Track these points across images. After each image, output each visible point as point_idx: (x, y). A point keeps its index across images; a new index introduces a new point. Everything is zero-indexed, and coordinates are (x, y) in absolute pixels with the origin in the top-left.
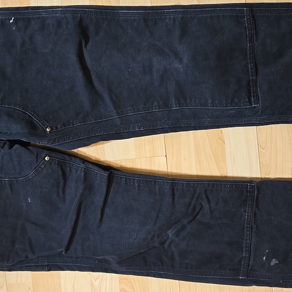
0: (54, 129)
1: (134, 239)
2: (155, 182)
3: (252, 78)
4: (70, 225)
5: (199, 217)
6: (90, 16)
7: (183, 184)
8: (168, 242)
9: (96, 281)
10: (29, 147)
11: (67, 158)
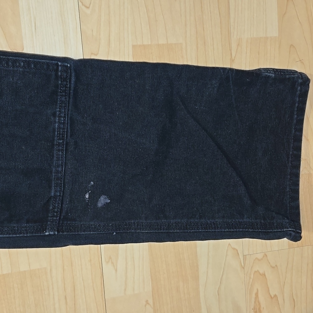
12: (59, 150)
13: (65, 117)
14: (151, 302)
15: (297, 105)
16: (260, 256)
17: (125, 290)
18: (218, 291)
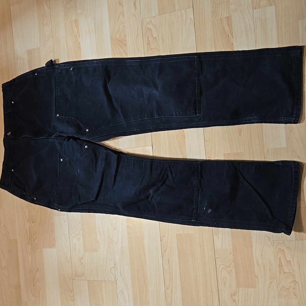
0: (90, 130)
1: (130, 194)
2: (142, 162)
3: (198, 98)
4: (97, 185)
5: (167, 182)
6: (111, 64)
7: (157, 162)
8: (150, 197)
9: (114, 220)
10: (77, 140)
11: (97, 146)
12: (196, 192)
13: (197, 180)
14: (232, 253)
15: (294, 176)
16: (281, 242)
17: (222, 247)
18: (261, 254)
